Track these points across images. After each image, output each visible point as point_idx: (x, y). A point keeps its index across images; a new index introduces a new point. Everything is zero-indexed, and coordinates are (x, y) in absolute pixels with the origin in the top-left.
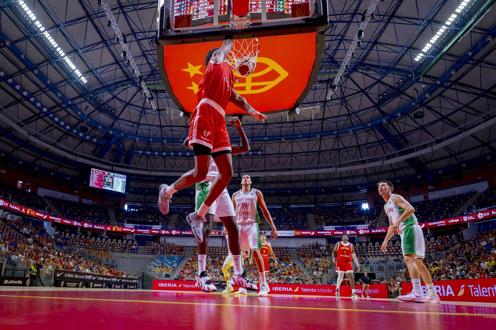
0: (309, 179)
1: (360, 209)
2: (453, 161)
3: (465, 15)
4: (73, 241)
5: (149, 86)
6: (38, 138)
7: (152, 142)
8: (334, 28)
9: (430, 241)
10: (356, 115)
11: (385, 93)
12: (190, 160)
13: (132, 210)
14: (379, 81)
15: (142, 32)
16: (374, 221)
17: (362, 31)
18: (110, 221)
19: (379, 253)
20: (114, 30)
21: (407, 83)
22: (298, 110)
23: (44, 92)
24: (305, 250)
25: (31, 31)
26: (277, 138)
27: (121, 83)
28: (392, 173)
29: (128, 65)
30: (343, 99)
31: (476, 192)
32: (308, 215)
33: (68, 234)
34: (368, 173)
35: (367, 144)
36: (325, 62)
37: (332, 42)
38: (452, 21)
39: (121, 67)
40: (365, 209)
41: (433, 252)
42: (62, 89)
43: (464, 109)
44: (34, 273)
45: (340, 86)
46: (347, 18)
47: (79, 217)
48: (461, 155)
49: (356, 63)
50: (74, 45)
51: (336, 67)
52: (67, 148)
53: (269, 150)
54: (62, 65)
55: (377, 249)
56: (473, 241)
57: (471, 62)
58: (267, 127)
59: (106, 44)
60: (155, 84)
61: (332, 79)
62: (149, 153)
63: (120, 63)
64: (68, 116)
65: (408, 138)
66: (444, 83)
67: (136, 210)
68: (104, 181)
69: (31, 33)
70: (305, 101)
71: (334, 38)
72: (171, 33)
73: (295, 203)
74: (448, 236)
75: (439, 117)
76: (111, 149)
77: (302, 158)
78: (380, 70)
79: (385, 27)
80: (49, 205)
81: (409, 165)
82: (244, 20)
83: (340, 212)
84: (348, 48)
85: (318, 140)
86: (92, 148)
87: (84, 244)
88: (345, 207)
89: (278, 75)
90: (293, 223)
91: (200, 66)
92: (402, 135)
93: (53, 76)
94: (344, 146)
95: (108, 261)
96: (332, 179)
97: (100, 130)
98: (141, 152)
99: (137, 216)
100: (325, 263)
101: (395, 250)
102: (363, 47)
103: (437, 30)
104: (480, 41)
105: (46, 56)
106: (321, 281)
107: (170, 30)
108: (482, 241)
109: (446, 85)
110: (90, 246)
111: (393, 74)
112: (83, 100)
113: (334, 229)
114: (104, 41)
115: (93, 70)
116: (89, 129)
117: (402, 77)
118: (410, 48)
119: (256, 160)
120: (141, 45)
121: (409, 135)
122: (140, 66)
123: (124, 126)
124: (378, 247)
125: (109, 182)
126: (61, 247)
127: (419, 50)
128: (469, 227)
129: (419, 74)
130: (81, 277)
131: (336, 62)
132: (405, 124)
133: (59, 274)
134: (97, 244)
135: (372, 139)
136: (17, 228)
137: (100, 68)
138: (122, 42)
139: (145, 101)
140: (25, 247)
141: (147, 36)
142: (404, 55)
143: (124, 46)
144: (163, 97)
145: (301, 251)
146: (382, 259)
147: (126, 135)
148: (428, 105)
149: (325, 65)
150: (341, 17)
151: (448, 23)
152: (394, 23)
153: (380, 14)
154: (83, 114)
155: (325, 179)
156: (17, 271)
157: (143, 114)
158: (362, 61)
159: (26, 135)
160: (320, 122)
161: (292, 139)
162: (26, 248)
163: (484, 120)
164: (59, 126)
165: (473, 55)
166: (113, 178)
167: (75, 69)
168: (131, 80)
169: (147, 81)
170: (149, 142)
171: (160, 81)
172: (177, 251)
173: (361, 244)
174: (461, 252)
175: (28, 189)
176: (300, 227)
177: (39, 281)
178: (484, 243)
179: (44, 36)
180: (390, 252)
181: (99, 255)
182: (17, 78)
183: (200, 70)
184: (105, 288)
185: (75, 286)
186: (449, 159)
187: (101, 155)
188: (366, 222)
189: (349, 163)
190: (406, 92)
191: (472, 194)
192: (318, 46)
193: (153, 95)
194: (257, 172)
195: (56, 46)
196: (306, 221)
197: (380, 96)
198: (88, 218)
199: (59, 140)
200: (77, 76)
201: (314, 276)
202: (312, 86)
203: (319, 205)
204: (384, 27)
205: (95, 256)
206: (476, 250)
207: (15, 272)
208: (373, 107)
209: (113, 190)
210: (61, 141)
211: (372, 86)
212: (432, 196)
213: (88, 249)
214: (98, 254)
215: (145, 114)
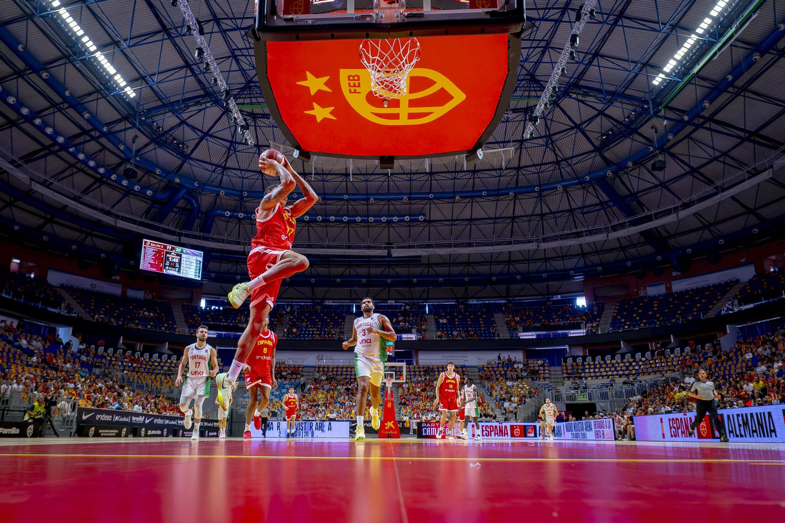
0: (497, 260)
1: (573, 307)
2: (707, 235)
3: (723, 21)
4: (111, 361)
5: (241, 106)
6: (48, 187)
7: (246, 197)
8: (535, 29)
9: (674, 353)
10: (567, 163)
11: (610, 130)
12: (310, 228)
13: (213, 308)
14: (601, 113)
15: (231, 19)
16: (594, 325)
17: (577, 36)
18: (175, 326)
19: (601, 373)
20: (183, 12)
21: (641, 118)
22: (480, 153)
23: (60, 110)
24: (491, 369)
25: (35, 6)
26: (449, 196)
27: (195, 100)
28: (619, 251)
29: (207, 70)
30: (549, 138)
31: (738, 281)
32: (495, 315)
33: (103, 348)
34: (585, 251)
35: (584, 207)
36: (521, 80)
37: (531, 50)
38: (705, 28)
39: (195, 73)
40: (581, 306)
41: (678, 370)
42: (92, 106)
43: (722, 159)
44: (40, 414)
45: (544, 118)
46: (554, 14)
47: (122, 319)
48: (719, 227)
49: (567, 83)
50: (113, 34)
51: (538, 89)
52: (100, 205)
53: (436, 215)
54: (91, 65)
55: (598, 366)
56: (734, 352)
57: (731, 89)
58: (433, 178)
59: (169, 35)
60: (252, 103)
61: (532, 107)
62: (241, 215)
63: (193, 67)
64: (103, 152)
65: (642, 199)
66: (694, 119)
67: (219, 308)
68: (165, 261)
69: (34, 8)
70: (491, 139)
71: (535, 44)
72: (279, 23)
73: (476, 296)
74: (699, 346)
75: (688, 169)
76: (178, 207)
77: (487, 228)
78: (603, 96)
79: (610, 32)
80: (69, 299)
81: (644, 241)
82: (395, 8)
83: (544, 311)
84: (556, 61)
85: (511, 200)
86: (144, 206)
87: (130, 364)
88: (551, 303)
89: (451, 98)
90: (472, 328)
91: (326, 79)
92: (634, 195)
93: (76, 84)
94: (550, 210)
95: (172, 392)
96: (532, 260)
97: (157, 177)
98: (228, 214)
99: (221, 317)
100: (522, 388)
101: (624, 368)
102: (578, 60)
103: (685, 40)
104: (744, 60)
105: (62, 50)
106: (516, 417)
107: (275, 17)
108: (746, 353)
109: (697, 123)
110: (141, 367)
111: (622, 103)
112: (128, 125)
113: (534, 337)
114: (164, 29)
115: (146, 77)
116: (140, 173)
117: (634, 107)
118: (645, 65)
119: (416, 230)
120: (229, 39)
121: (644, 195)
122: (227, 73)
123: (200, 171)
124: (599, 363)
125: (173, 262)
126: (90, 370)
127: (658, 69)
128: (728, 332)
129: (660, 104)
130: (125, 419)
131: (538, 82)
132: (639, 178)
133: (85, 415)
134: (153, 365)
135: (591, 200)
136: (11, 338)
137: (158, 73)
138: (195, 33)
139: (236, 130)
140: (24, 371)
141: (239, 25)
142: (637, 75)
143: (200, 40)
144: (265, 125)
145: (485, 371)
146: (606, 381)
147: (203, 185)
148: (673, 150)
149: (521, 85)
150: (546, 12)
151: (700, 31)
152: (623, 26)
153: (603, 11)
154: (128, 149)
155: (522, 260)
156: (9, 412)
157: (231, 152)
158: (576, 82)
159: (27, 182)
160: (515, 172)
161: (472, 197)
162: (27, 372)
163: (750, 175)
164: (86, 168)
165: (734, 80)
166: (180, 256)
167: (115, 74)
168: (212, 95)
169: (239, 98)
170: (242, 197)
171: (260, 100)
172: (289, 374)
173: (575, 358)
174: (717, 369)
175: (30, 273)
176: (484, 333)
177: (50, 429)
178: (749, 356)
179: (59, 16)
180: (618, 371)
181: (157, 382)
182: (11, 84)
183: (326, 84)
184: (167, 436)
185: (115, 434)
186: (701, 232)
187: (160, 217)
188: (582, 325)
189: (557, 236)
190: (639, 131)
191: (732, 284)
192: (511, 56)
193: (249, 122)
194: (417, 248)
195: (80, 33)
196: (493, 324)
197: (603, 135)
198: (137, 321)
199: (86, 191)
200: (118, 85)
201: (505, 409)
202: (502, 116)
203: (513, 300)
204: (608, 32)
205: (149, 384)
206: (739, 365)
207: (7, 414)
208: (592, 152)
209: (180, 275)
210: (90, 192)
211: (591, 120)
212: (678, 286)
213: (137, 372)
214: (155, 381)
215: (235, 152)
